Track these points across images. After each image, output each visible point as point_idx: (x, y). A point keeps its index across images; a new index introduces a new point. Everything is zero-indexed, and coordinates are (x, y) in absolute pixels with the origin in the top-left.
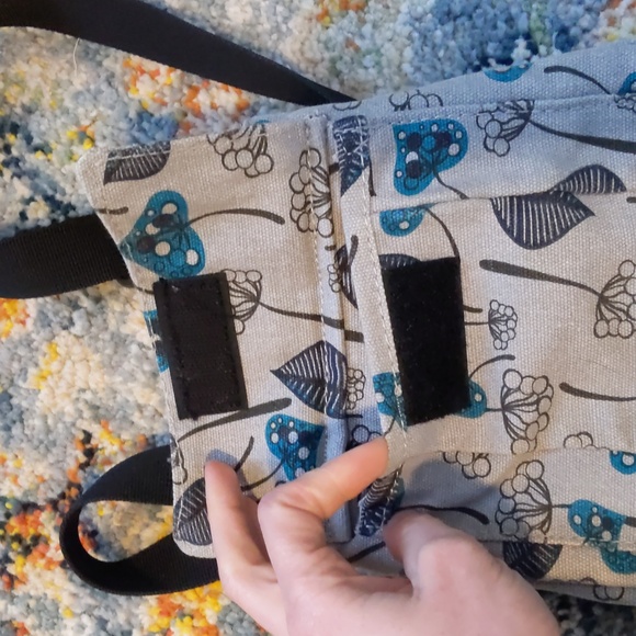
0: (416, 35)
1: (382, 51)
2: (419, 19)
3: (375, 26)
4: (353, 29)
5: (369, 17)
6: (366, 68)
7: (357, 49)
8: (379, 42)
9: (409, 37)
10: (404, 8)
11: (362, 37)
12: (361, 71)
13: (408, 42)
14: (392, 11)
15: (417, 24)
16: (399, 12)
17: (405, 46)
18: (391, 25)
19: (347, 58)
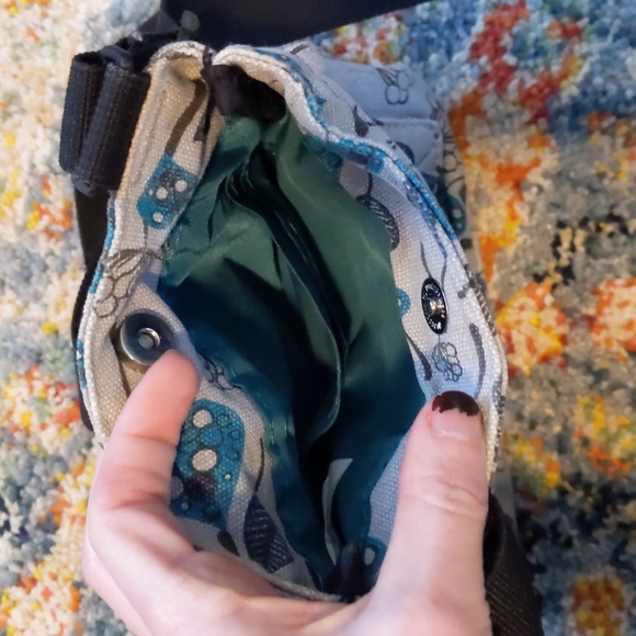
0: (89, 34)
1: (60, 44)
2: (95, 19)
3: (55, 21)
4: (37, 21)
5: (51, 12)
6: (43, 57)
7: (37, 39)
8: (57, 35)
9: (84, 35)
10: (83, 8)
11: (43, 29)
12: (38, 59)
13: (81, 38)
14: (72, 9)
15: (92, 24)
16: (77, 11)
17: (78, 41)
18: (70, 22)
19: (27, 46)
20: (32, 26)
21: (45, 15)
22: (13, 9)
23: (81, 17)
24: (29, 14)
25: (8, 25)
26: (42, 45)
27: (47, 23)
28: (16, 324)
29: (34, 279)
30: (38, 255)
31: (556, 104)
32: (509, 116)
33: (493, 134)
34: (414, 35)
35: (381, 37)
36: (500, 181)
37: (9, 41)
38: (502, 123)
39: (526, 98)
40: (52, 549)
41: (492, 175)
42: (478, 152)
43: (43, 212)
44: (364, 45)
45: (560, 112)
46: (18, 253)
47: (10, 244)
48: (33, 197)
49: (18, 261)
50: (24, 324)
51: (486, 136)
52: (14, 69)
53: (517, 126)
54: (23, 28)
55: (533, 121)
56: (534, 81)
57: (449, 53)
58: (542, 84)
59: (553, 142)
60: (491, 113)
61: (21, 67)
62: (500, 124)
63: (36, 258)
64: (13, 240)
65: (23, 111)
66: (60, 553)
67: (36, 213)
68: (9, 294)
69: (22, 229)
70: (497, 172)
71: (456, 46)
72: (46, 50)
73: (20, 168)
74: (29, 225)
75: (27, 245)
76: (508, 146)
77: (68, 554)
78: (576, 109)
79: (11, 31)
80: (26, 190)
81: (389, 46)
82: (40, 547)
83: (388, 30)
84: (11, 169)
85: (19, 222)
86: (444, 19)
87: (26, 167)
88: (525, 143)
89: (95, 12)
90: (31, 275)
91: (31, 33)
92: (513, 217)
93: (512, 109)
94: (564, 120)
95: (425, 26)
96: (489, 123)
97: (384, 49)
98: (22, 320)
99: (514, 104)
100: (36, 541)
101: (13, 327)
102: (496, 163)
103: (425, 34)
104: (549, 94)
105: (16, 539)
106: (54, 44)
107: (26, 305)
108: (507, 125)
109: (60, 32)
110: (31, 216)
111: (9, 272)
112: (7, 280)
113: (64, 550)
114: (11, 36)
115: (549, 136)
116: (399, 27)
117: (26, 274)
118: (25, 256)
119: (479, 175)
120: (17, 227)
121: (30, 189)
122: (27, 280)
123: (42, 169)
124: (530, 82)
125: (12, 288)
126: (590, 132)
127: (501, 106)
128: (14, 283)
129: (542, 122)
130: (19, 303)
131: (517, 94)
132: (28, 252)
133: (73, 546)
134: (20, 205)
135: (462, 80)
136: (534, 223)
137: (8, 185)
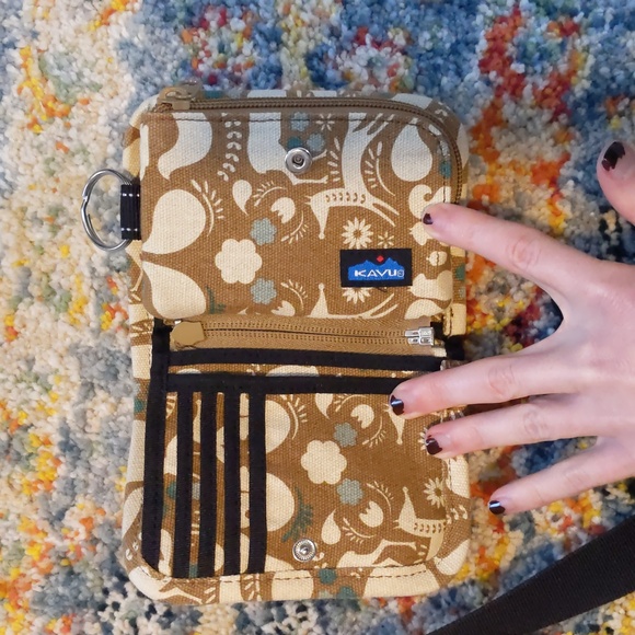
20: (59, 139)
21: (68, 126)
22: (36, 127)
23: (102, 120)
24: (53, 128)
25: (36, 143)
26: (73, 155)
27: (73, 133)
28: (114, 421)
29: (121, 375)
30: (120, 352)
31: (572, 99)
32: (530, 119)
33: (519, 139)
34: (422, 64)
35: (392, 73)
36: (536, 181)
37: (40, 158)
38: (525, 127)
39: (542, 99)
40: (200, 620)
41: (528, 178)
42: (510, 159)
43: (113, 312)
44: (377, 85)
45: (577, 104)
46: (100, 355)
47: (90, 348)
48: (102, 299)
49: (103, 362)
50: (122, 418)
51: (513, 144)
52: (52, 184)
53: (540, 127)
54: (50, 143)
55: (554, 118)
56: (546, 83)
57: (460, 74)
58: (554, 83)
59: (578, 134)
60: (513, 120)
61: (57, 180)
62: (522, 128)
63: (118, 355)
64: (91, 344)
65: (72, 221)
66: (209, 622)
67: (108, 313)
68: (101, 394)
69: (97, 332)
70: (531, 174)
71: (465, 67)
72: (78, 159)
73: (81, 274)
74: (104, 326)
75: (106, 344)
76: (535, 148)
77: (216, 620)
78: (591, 99)
79: (39, 148)
80: (92, 293)
81: (401, 80)
82: (189, 621)
83: (397, 66)
84: (72, 278)
85: (93, 325)
86: (448, 45)
87: (87, 273)
88: (551, 142)
89: (116, 112)
90: (118, 372)
91: (59, 145)
92: (557, 214)
93: (530, 112)
94: (582, 111)
95: (431, 54)
96: (513, 130)
97: (398, 84)
98: (118, 416)
99: (532, 107)
100: (183, 616)
101: (111, 424)
102: (528, 167)
103: (432, 62)
104: (563, 90)
105: (164, 619)
106: (84, 151)
107: (119, 401)
108: (530, 127)
109: (86, 139)
110: (103, 317)
111: (95, 374)
112: (95, 382)
113: (212, 618)
114: (41, 153)
115: (572, 129)
116: (406, 60)
117: (112, 371)
118: (107, 356)
119: (515, 181)
120: (92, 331)
121: (97, 292)
122: (115, 377)
123: (102, 270)
124: (542, 84)
125: (102, 388)
126: (609, 118)
127: (521, 112)
128: (103, 384)
129: (563, 118)
130: (112, 400)
131: (533, 97)
132: (108, 351)
133: (219, 612)
134: (90, 310)
135: (478, 96)
136: (577, 213)
137: (74, 294)
